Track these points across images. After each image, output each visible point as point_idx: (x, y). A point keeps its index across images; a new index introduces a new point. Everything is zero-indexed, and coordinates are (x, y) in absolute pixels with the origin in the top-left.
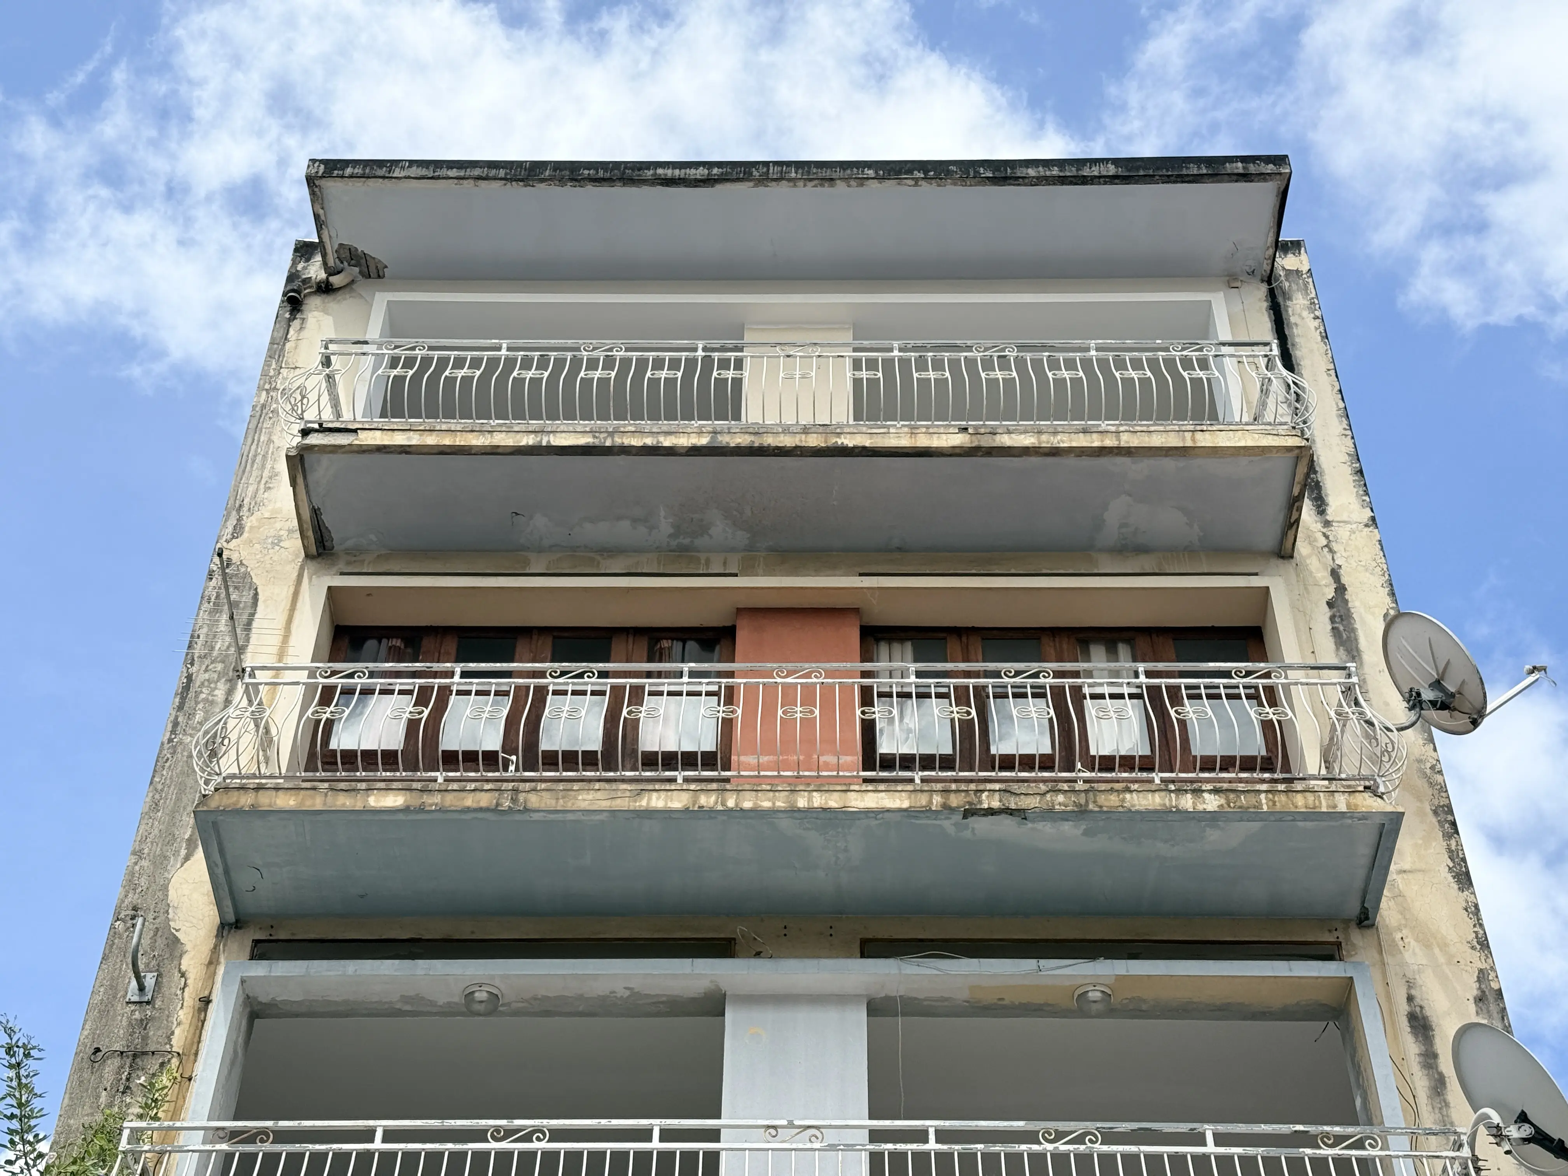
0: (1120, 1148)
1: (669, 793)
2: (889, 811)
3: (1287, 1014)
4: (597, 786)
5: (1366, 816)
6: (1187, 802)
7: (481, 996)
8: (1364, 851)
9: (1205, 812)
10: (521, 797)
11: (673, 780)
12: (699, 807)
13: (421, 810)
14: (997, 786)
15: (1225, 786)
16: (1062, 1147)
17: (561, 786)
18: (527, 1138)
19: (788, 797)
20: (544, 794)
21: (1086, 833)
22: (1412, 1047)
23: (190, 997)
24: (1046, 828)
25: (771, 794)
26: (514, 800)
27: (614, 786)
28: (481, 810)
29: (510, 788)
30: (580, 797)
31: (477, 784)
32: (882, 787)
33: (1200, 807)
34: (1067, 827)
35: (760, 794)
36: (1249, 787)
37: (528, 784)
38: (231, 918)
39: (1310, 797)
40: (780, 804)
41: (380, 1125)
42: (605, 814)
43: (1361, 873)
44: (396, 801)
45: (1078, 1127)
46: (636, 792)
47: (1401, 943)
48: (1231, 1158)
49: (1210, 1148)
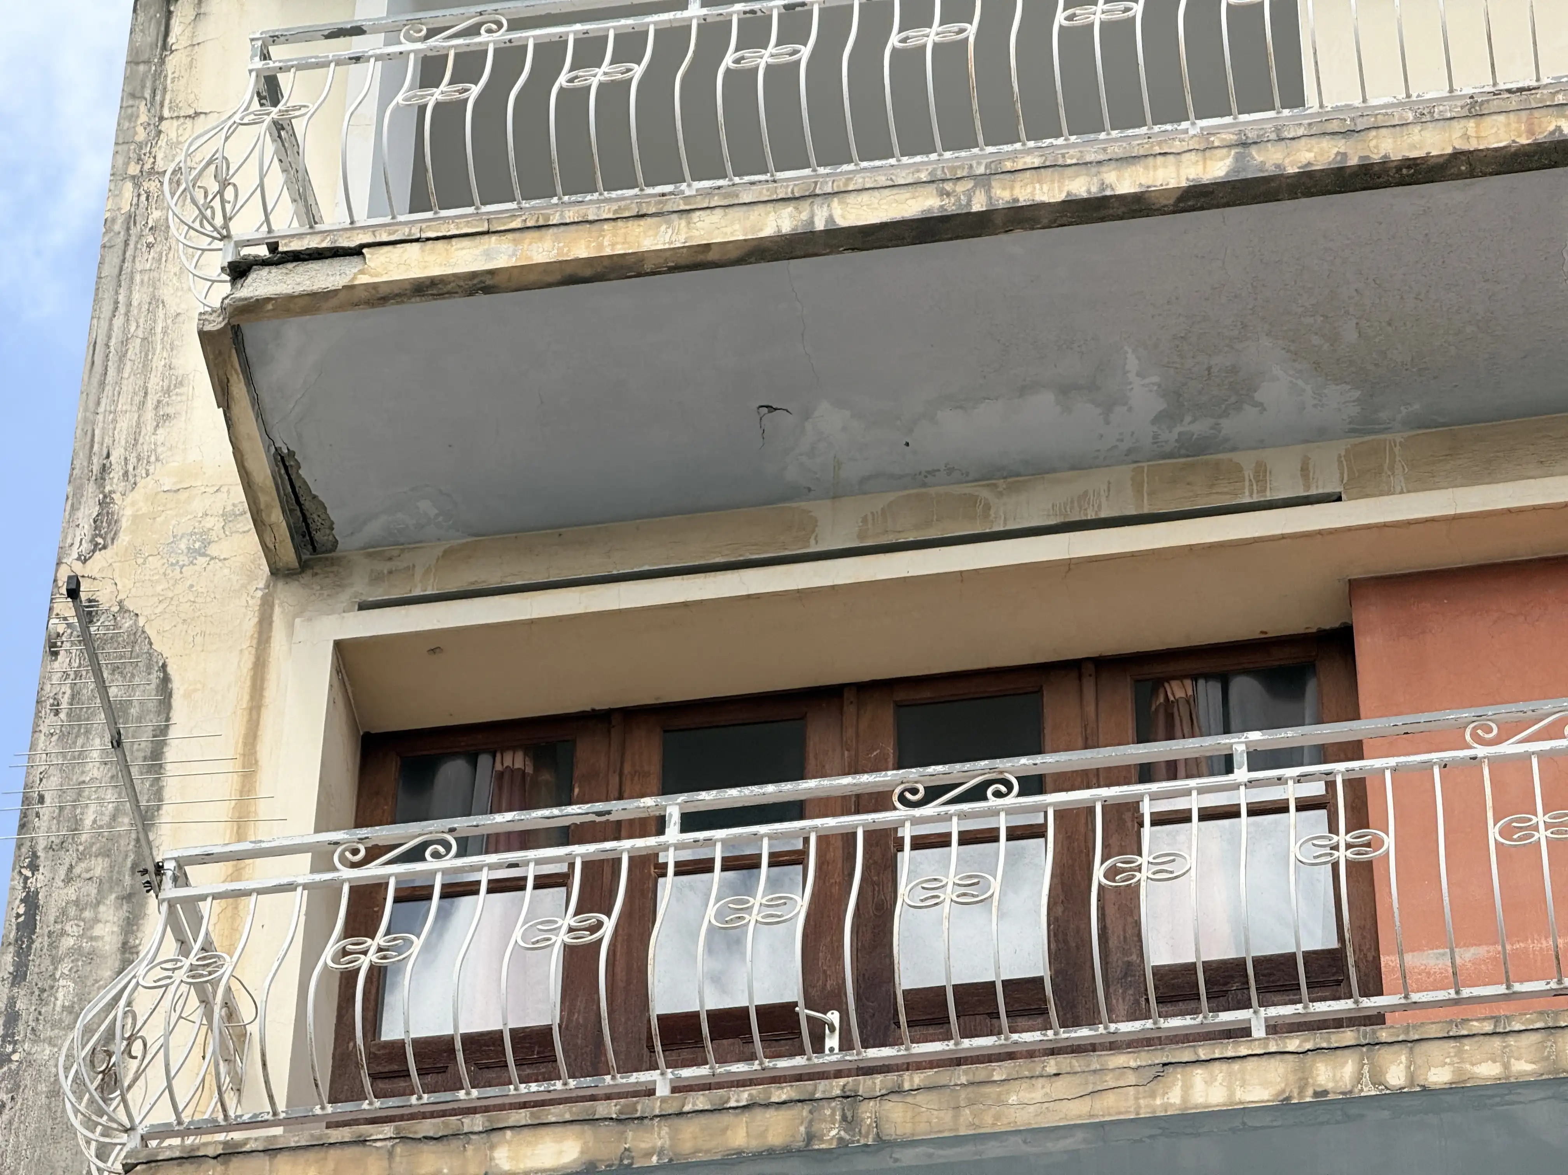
1: (1236, 1066)
4: (1052, 1065)
10: (867, 1112)
11: (1244, 1032)
12: (1316, 1094)
13: (624, 1168)
19: (1541, 1045)
20: (921, 1098)
25: (1497, 1042)
26: (849, 1122)
27: (1095, 1061)
28: (770, 1154)
29: (837, 1092)
30: (1013, 1099)
31: (755, 1090)
35: (1467, 1046)
37: (879, 1079)
42: (1080, 1135)
44: (560, 1153)
46: (1152, 1072)
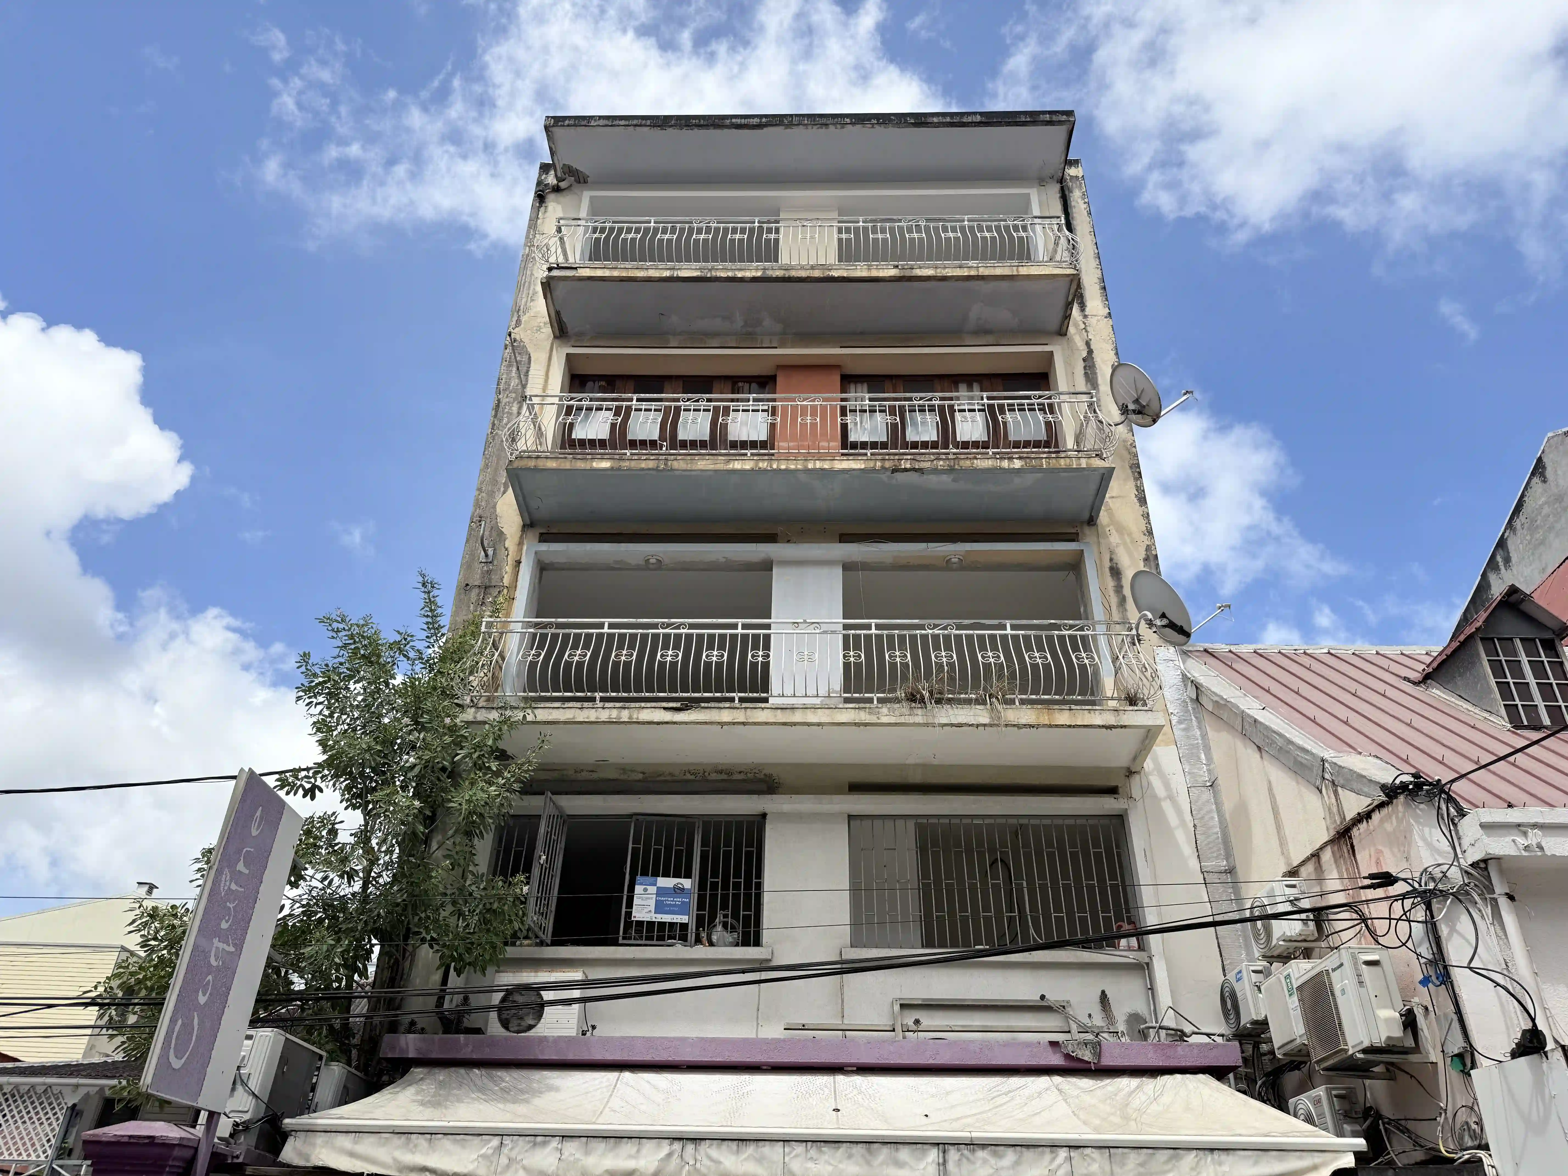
0: (965, 632)
1: (744, 461)
2: (854, 470)
3: (1049, 568)
5: (1096, 469)
6: (1005, 464)
7: (653, 561)
8: (1093, 487)
9: (1014, 469)
11: (746, 455)
12: (759, 468)
13: (619, 469)
14: (909, 457)
15: (1025, 455)
16: (936, 631)
17: (689, 458)
18: (678, 627)
19: (803, 463)
20: (681, 461)
21: (954, 480)
22: (1110, 583)
23: (511, 560)
24: (933, 478)
25: (795, 462)
26: (666, 465)
27: (716, 457)
29: (664, 458)
30: (699, 463)
31: (647, 456)
32: (851, 458)
33: (1012, 466)
34: (944, 478)
35: (789, 462)
36: (1037, 456)
37: (672, 457)
38: (528, 522)
39: (1068, 460)
40: (799, 467)
41: (607, 621)
42: (712, 472)
43: (1091, 499)
44: (606, 464)
45: (946, 622)
46: (727, 461)
47: (1108, 533)
48: (1018, 636)
49: (1009, 631)
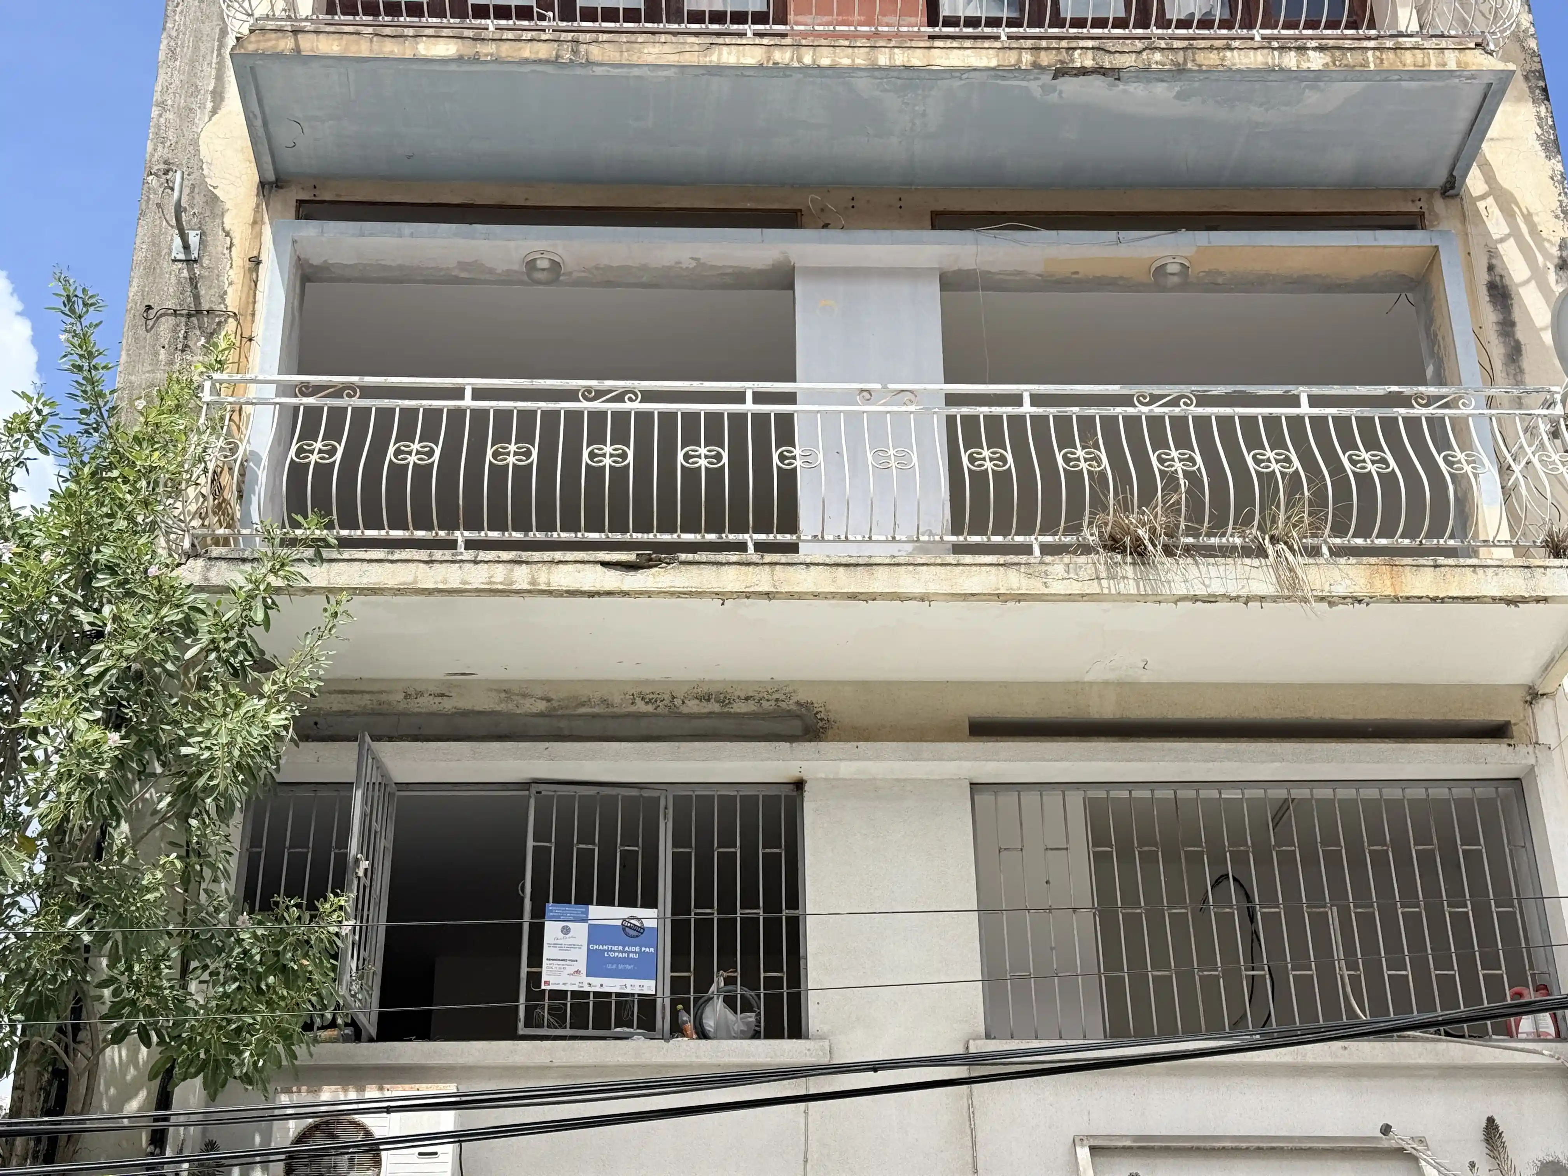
0: (1215, 410)
1: (741, 48)
2: (975, 69)
3: (1363, 286)
4: (663, 38)
5: (1474, 75)
6: (1290, 60)
7: (543, 264)
8: (1464, 114)
9: (1309, 70)
10: (583, 48)
11: (743, 35)
12: (774, 63)
13: (476, 59)
14: (1090, 44)
15: (1331, 43)
16: (1157, 410)
17: (624, 38)
18: (619, 398)
19: (868, 53)
20: (606, 45)
21: (1179, 96)
22: (1490, 316)
23: (239, 256)
24: (1137, 90)
25: (850, 50)
26: (575, 52)
27: (681, 38)
28: (540, 61)
29: (570, 38)
30: (646, 51)
31: (534, 33)
32: (968, 43)
33: (1304, 66)
34: (1160, 89)
35: (838, 50)
36: (1356, 44)
37: (588, 35)
38: (271, 177)
39: (1419, 54)
40: (860, 62)
41: (469, 383)
42: (673, 70)
43: (1456, 140)
44: (448, 49)
45: (1173, 390)
46: (706, 46)
47: (1484, 213)
48: (1325, 419)
49: (1305, 409)
